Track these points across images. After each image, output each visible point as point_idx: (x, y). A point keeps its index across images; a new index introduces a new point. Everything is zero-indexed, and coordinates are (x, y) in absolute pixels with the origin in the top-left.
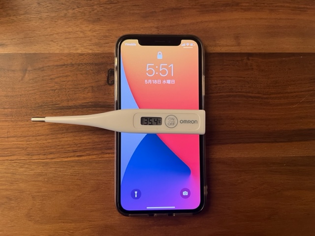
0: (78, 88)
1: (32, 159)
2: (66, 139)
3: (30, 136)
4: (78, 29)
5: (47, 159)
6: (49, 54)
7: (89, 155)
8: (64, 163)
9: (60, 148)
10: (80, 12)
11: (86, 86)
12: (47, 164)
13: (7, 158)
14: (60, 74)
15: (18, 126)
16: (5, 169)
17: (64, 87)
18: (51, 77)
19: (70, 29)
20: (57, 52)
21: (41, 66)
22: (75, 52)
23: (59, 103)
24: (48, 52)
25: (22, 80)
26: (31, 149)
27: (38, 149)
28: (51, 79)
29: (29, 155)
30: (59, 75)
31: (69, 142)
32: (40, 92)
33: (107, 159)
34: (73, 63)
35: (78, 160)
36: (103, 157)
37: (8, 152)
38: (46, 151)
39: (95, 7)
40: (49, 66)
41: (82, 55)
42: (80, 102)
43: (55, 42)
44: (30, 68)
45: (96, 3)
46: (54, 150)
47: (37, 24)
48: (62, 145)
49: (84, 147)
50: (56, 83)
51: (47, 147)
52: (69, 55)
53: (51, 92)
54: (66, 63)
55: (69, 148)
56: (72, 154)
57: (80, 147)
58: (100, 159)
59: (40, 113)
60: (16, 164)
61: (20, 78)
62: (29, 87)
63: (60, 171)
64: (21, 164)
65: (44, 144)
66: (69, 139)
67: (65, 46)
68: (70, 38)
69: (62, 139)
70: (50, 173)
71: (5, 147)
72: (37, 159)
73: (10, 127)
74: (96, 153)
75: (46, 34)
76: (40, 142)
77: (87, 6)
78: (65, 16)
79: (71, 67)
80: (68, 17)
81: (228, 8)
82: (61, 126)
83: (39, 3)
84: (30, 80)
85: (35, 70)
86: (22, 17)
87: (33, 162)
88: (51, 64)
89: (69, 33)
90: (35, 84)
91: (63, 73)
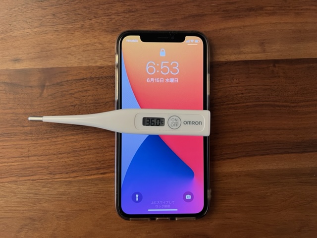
0: (99, 103)
1: (55, 178)
2: (89, 156)
3: (51, 154)
4: (96, 41)
5: (70, 177)
6: (68, 67)
8: (88, 181)
9: (82, 166)
10: (98, 22)
11: (107, 100)
12: (70, 182)
13: (29, 178)
14: (79, 88)
15: (39, 145)
16: (27, 189)
17: (84, 102)
18: (70, 92)
19: (88, 41)
20: (75, 65)
21: (59, 81)
22: (94, 65)
24: (66, 66)
26: (53, 168)
27: (60, 168)
28: (71, 94)
29: (51, 174)
30: (79, 90)
31: (92, 159)
32: (60, 108)
34: (93, 77)
35: (102, 177)
37: (30, 172)
38: (68, 169)
39: (113, 17)
40: (67, 81)
41: (101, 68)
43: (73, 55)
44: (47, 84)
45: (114, 12)
46: (77, 168)
47: (54, 36)
48: (85, 163)
49: (107, 164)
50: (76, 98)
51: (69, 165)
52: (88, 68)
53: (71, 108)
54: (85, 77)
55: (92, 165)
56: (95, 172)
57: (103, 164)
59: (61, 130)
60: (39, 183)
61: (39, 95)
62: (48, 103)
63: (84, 190)
64: (43, 184)
65: (65, 162)
66: (91, 156)
67: (84, 59)
68: (88, 50)
69: (85, 156)
70: (74, 192)
71: (26, 167)
72: (59, 178)
73: (30, 145)
75: (63, 47)
76: (61, 160)
77: (105, 16)
78: (82, 27)
79: (91, 81)
80: (85, 28)
81: (252, 12)
82: (83, 143)
83: (54, 14)
84: (49, 96)
85: (53, 85)
86: (37, 29)
87: (55, 181)
88: (70, 78)
89: (87, 45)
90: (54, 101)
91: (83, 88)
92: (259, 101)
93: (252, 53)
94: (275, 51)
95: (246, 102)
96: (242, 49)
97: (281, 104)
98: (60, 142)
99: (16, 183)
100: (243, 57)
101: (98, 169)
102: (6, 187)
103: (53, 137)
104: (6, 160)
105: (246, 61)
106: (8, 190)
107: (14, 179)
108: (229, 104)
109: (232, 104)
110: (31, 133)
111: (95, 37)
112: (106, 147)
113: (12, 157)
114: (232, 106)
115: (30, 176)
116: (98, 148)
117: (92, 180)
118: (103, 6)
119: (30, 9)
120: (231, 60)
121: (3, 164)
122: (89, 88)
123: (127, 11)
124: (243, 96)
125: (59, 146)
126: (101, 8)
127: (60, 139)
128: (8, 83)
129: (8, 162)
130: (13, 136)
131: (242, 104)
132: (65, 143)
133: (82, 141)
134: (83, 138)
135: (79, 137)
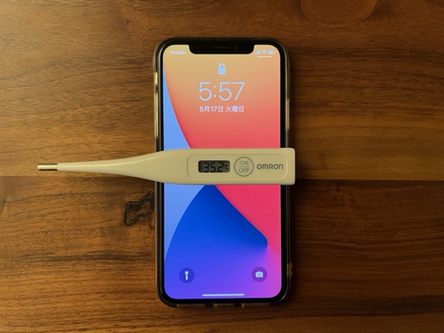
0: (80, 230)
2: (63, 305)
3: (11, 299)
4: (81, 140)
6: (39, 177)
9: (54, 318)
10: (84, 113)
11: (92, 226)
14: (54, 208)
17: (60, 227)
18: (41, 213)
19: (69, 141)
20: (50, 175)
21: (26, 196)
22: (76, 176)
23: (52, 251)
24: (36, 175)
26: (13, 318)
27: (23, 318)
28: (42, 215)
29: (10, 325)
30: (53, 210)
31: (66, 309)
32: (25, 234)
34: (73, 192)
38: (33, 321)
39: (108, 106)
40: (38, 196)
42: (83, 251)
43: (47, 160)
44: (9, 199)
45: (109, 99)
46: (46, 320)
48: (58, 313)
49: (89, 317)
50: (49, 221)
51: (36, 315)
53: (41, 235)
54: (63, 193)
55: (67, 317)
56: (72, 327)
57: (83, 316)
59: (25, 266)
62: (9, 227)
65: (31, 310)
66: (67, 305)
68: (69, 154)
69: (58, 304)
74: (106, 325)
75: (33, 147)
77: (96, 105)
78: (62, 120)
79: (71, 198)
80: (65, 121)
81: (311, 109)
82: (56, 285)
83: (23, 99)
84: (10, 216)
85: (18, 201)
88: (42, 192)
89: (68, 145)
90: (17, 223)
91: (59, 207)
92: (311, 240)
94: (341, 168)
98: (25, 283)
101: (75, 323)
103: (14, 275)
111: (80, 134)
112: (87, 294)
116: (78, 294)
118: (94, 90)
122: (68, 208)
123: (128, 99)
125: (22, 288)
126: (90, 93)
127: (24, 278)
133: (55, 282)
134: (57, 278)
135: (51, 277)
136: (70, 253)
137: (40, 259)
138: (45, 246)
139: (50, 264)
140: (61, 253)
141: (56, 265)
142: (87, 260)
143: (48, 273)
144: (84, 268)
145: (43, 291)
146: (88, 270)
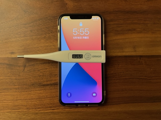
0: (52, 75)
1: (29, 111)
2: (46, 101)
3: (28, 99)
4: (51, 44)
5: (37, 111)
7: (58, 109)
8: (45, 113)
9: (43, 106)
10: (52, 35)
11: (56, 73)
12: (37, 113)
15: (22, 94)
16: (16, 116)
17: (45, 74)
18: (38, 69)
19: (47, 44)
23: (42, 82)
25: (23, 71)
26: (29, 106)
27: (32, 106)
28: (38, 70)
29: (27, 109)
30: (42, 68)
31: (48, 102)
32: (33, 77)
33: (67, 111)
35: (53, 112)
36: (65, 110)
38: (36, 107)
42: (53, 82)
43: (40, 51)
44: (27, 65)
46: (40, 107)
47: (31, 42)
48: (44, 104)
49: (55, 105)
50: (41, 72)
51: (36, 105)
53: (38, 77)
55: (48, 105)
56: (49, 109)
57: (53, 105)
58: (64, 111)
59: (33, 88)
61: (23, 70)
62: (27, 74)
63: (43, 117)
64: (23, 114)
65: (35, 103)
66: (48, 101)
68: (47, 49)
69: (44, 101)
70: (38, 118)
71: (16, 105)
72: (32, 111)
73: (18, 95)
74: (61, 108)
75: (35, 47)
78: (45, 37)
80: (46, 38)
81: (130, 32)
82: (44, 94)
83: (31, 31)
84: (28, 71)
85: (30, 65)
86: (23, 38)
87: (30, 113)
89: (47, 46)
90: (30, 73)
91: (44, 67)
92: (132, 76)
93: (129, 52)
94: (141, 51)
95: (126, 76)
96: (124, 50)
97: (143, 78)
98: (33, 94)
99: (10, 113)
100: (124, 54)
101: (51, 107)
102: (6, 114)
103: (29, 91)
104: (6, 102)
105: (126, 56)
106: (7, 116)
107: (10, 111)
108: (116, 77)
109: (118, 77)
110: (19, 89)
111: (51, 42)
112: (55, 97)
113: (9, 100)
114: (118, 78)
115: (17, 109)
116: (51, 97)
117: (48, 112)
119: (19, 28)
120: (118, 55)
121: (5, 103)
124: (123, 73)
125: (32, 96)
126: (54, 28)
127: (33, 92)
128: (8, 64)
129: (7, 103)
130: (9, 90)
131: (123, 78)
132: (35, 94)
133: (43, 93)
134: (44, 92)
135: (42, 91)
136: (48, 83)
137: (38, 85)
138: (40, 81)
139: (41, 87)
140: (45, 83)
141: (43, 87)
142: (54, 85)
143: (41, 90)
144: (53, 88)
145: (39, 96)
146: (55, 89)
